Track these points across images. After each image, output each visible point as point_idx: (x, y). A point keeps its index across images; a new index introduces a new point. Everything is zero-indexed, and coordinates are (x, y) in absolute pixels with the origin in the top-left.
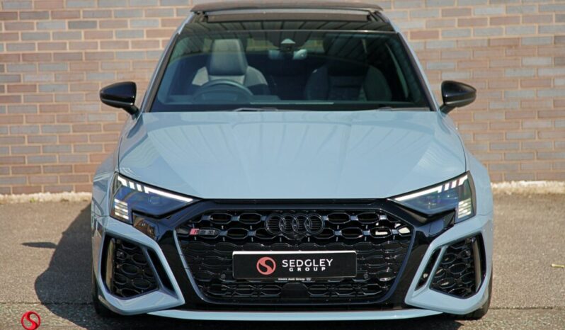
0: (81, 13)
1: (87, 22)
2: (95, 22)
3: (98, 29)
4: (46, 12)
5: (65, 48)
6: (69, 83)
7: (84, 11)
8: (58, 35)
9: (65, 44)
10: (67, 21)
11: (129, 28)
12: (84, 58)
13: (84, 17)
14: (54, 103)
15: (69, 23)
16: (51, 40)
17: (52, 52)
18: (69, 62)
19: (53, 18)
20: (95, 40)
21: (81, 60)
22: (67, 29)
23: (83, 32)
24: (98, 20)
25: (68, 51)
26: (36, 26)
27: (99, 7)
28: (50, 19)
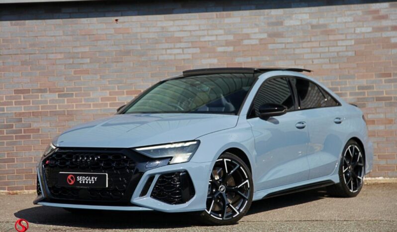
0: (65, 89)
1: (68, 94)
2: (73, 94)
3: (74, 97)
4: (46, 89)
5: (56, 109)
6: (58, 127)
7: (67, 88)
8: (52, 101)
9: (56, 106)
10: (57, 93)
11: (91, 97)
12: (66, 114)
13: (67, 91)
14: (49, 139)
15: (59, 94)
16: (49, 104)
17: (49, 110)
18: (58, 116)
19: (50, 92)
20: (73, 104)
21: (65, 114)
22: (57, 98)
23: (66, 99)
24: (74, 93)
25: (58, 109)
26: (41, 97)
27: (75, 85)
28: (48, 93)
